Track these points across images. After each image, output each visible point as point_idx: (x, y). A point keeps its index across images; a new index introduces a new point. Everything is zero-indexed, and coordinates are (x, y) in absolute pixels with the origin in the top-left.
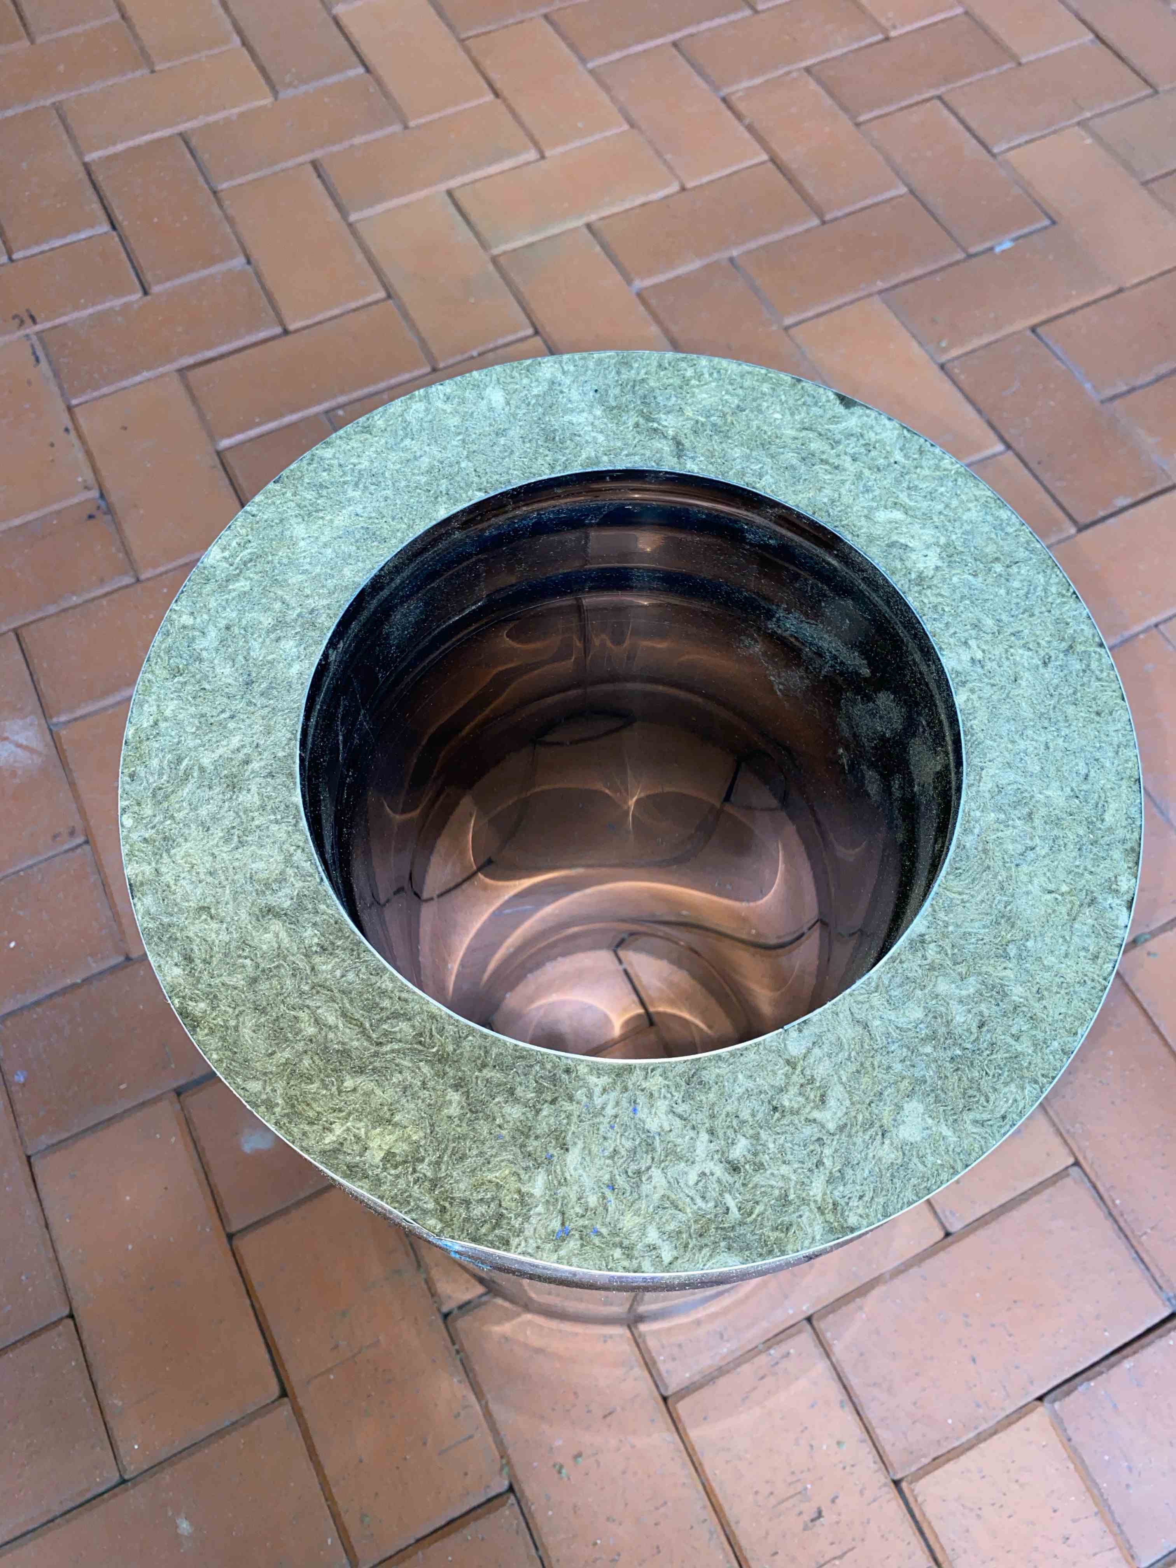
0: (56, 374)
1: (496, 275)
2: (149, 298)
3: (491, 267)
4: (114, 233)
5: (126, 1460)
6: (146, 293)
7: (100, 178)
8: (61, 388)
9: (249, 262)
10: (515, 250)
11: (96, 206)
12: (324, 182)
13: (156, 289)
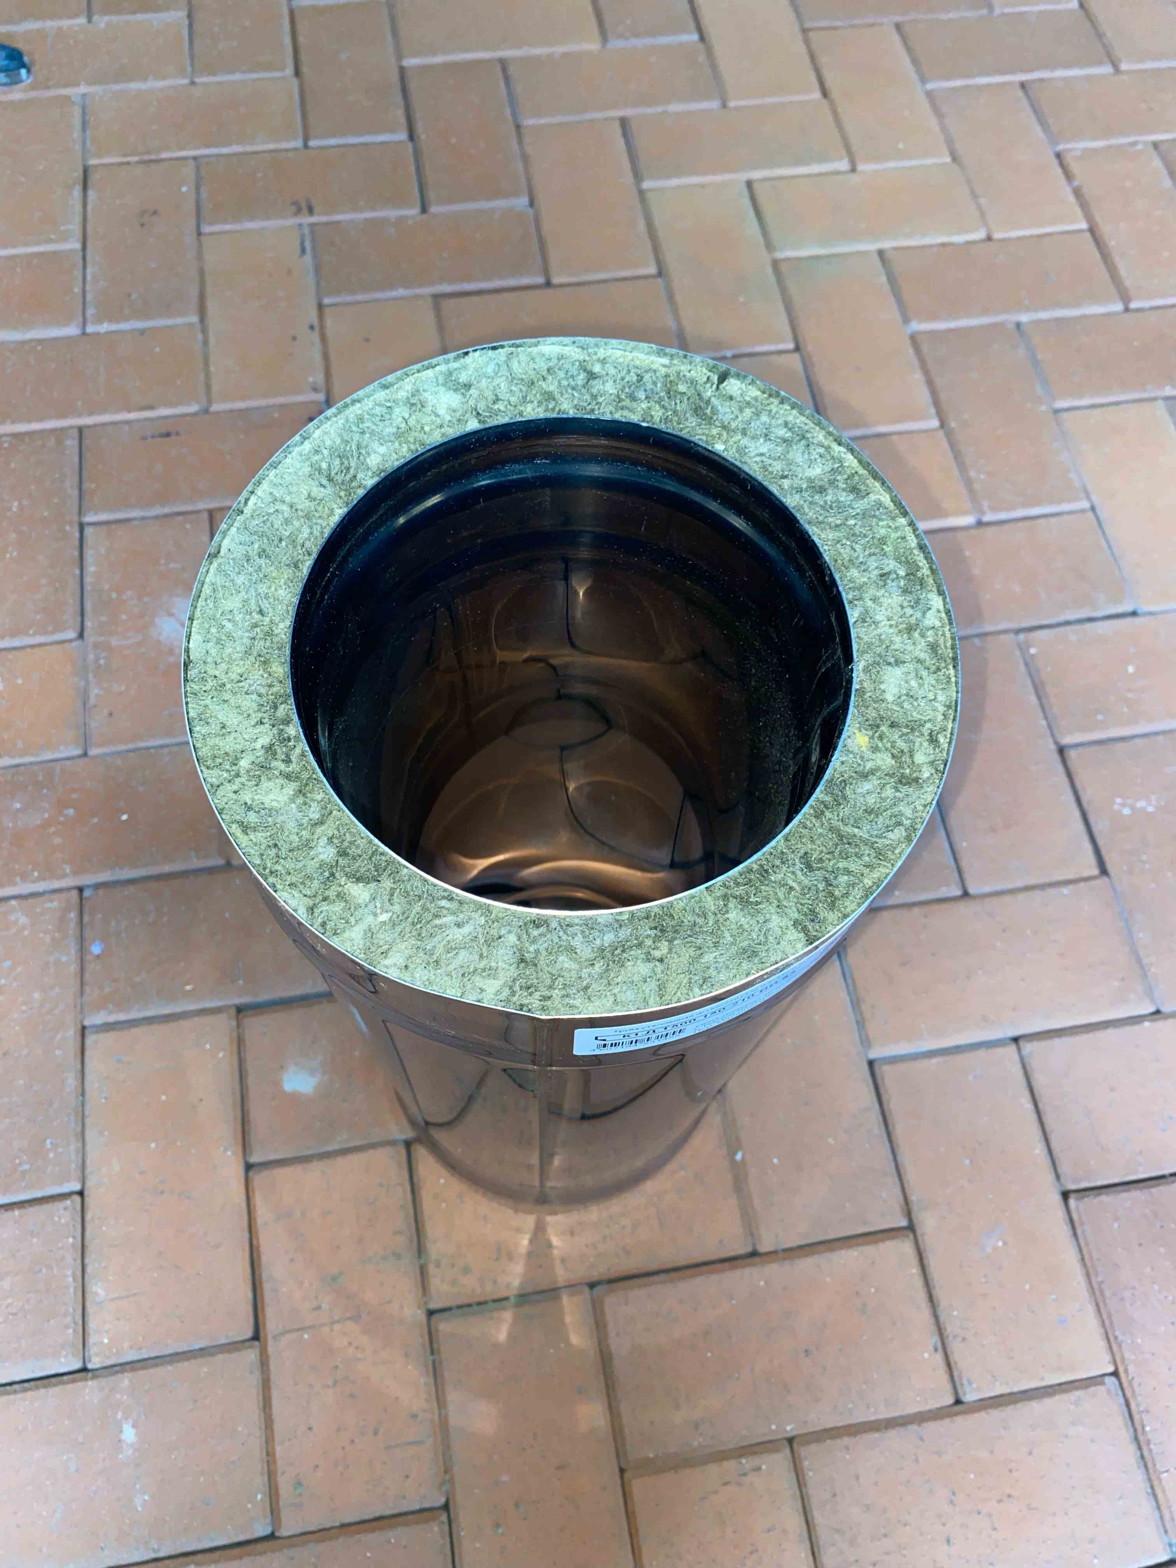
0: (318, 269)
1: (773, 280)
2: (424, 216)
3: (769, 270)
4: (410, 145)
5: (92, 1350)
6: (424, 210)
7: (413, 85)
8: (318, 284)
9: (532, 204)
10: (799, 259)
11: (400, 113)
12: (628, 142)
13: (434, 209)
